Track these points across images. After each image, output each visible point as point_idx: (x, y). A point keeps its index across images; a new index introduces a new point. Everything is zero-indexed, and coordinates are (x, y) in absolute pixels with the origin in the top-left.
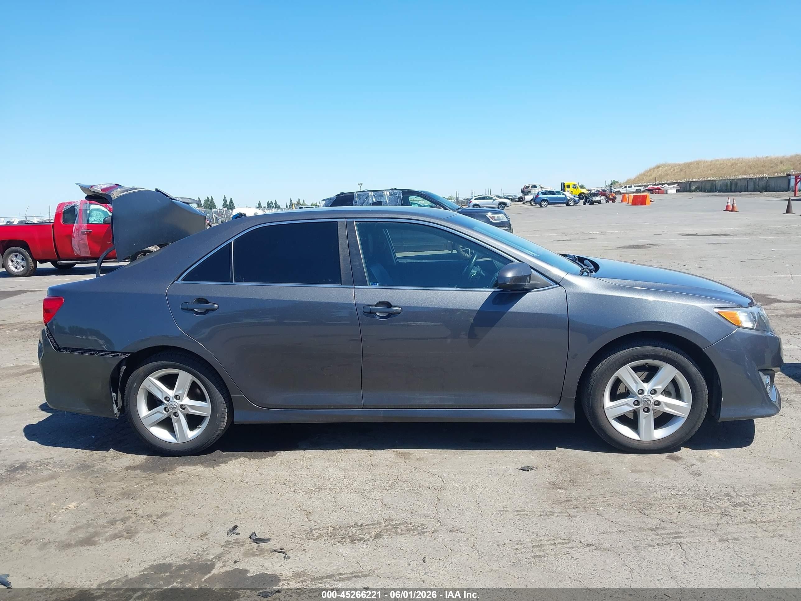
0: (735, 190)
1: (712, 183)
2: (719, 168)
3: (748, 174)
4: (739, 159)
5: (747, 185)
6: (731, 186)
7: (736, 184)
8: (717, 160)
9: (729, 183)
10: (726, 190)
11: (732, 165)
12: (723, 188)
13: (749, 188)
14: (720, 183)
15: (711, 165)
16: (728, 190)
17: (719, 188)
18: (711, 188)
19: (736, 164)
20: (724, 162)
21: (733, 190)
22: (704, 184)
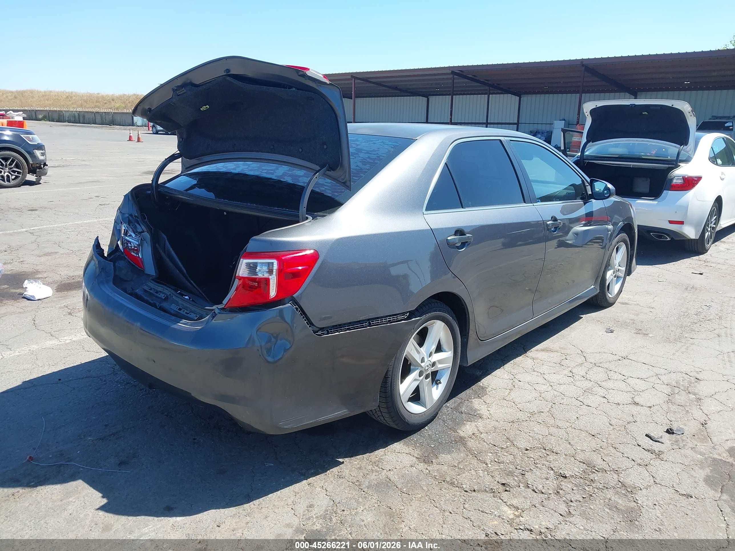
0: (83, 121)
1: (59, 113)
2: (55, 99)
3: (85, 107)
4: (72, 92)
5: (94, 118)
6: (79, 118)
7: (84, 116)
8: (51, 92)
9: (77, 115)
10: (74, 120)
11: (67, 97)
12: (71, 119)
13: (97, 121)
14: (67, 114)
15: (46, 95)
16: (76, 122)
17: (67, 119)
18: (59, 118)
19: (71, 97)
20: (58, 93)
21: (81, 121)
22: (50, 113)
